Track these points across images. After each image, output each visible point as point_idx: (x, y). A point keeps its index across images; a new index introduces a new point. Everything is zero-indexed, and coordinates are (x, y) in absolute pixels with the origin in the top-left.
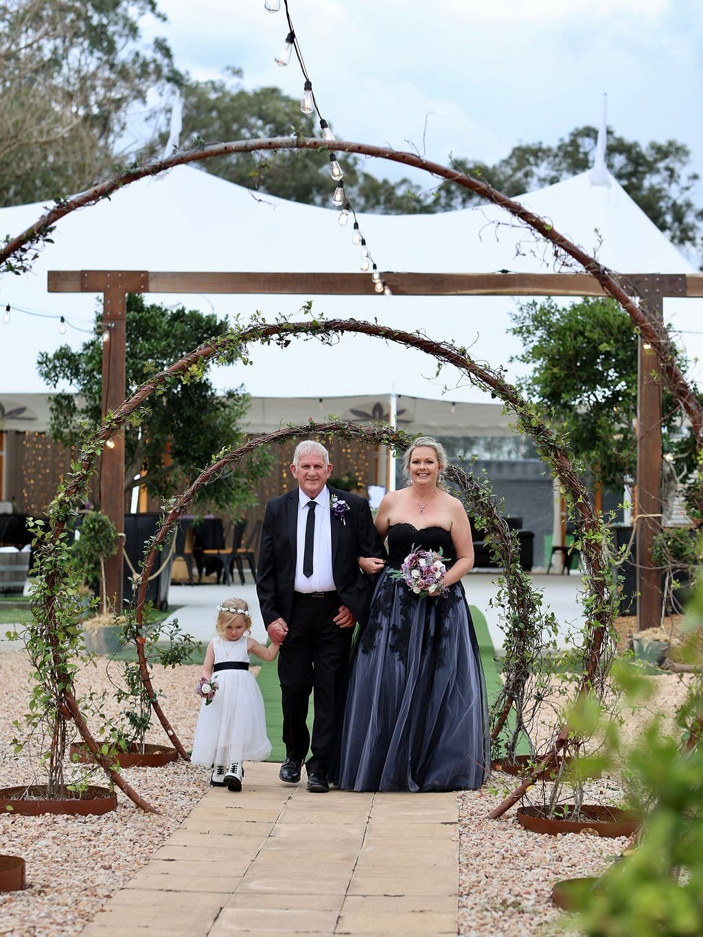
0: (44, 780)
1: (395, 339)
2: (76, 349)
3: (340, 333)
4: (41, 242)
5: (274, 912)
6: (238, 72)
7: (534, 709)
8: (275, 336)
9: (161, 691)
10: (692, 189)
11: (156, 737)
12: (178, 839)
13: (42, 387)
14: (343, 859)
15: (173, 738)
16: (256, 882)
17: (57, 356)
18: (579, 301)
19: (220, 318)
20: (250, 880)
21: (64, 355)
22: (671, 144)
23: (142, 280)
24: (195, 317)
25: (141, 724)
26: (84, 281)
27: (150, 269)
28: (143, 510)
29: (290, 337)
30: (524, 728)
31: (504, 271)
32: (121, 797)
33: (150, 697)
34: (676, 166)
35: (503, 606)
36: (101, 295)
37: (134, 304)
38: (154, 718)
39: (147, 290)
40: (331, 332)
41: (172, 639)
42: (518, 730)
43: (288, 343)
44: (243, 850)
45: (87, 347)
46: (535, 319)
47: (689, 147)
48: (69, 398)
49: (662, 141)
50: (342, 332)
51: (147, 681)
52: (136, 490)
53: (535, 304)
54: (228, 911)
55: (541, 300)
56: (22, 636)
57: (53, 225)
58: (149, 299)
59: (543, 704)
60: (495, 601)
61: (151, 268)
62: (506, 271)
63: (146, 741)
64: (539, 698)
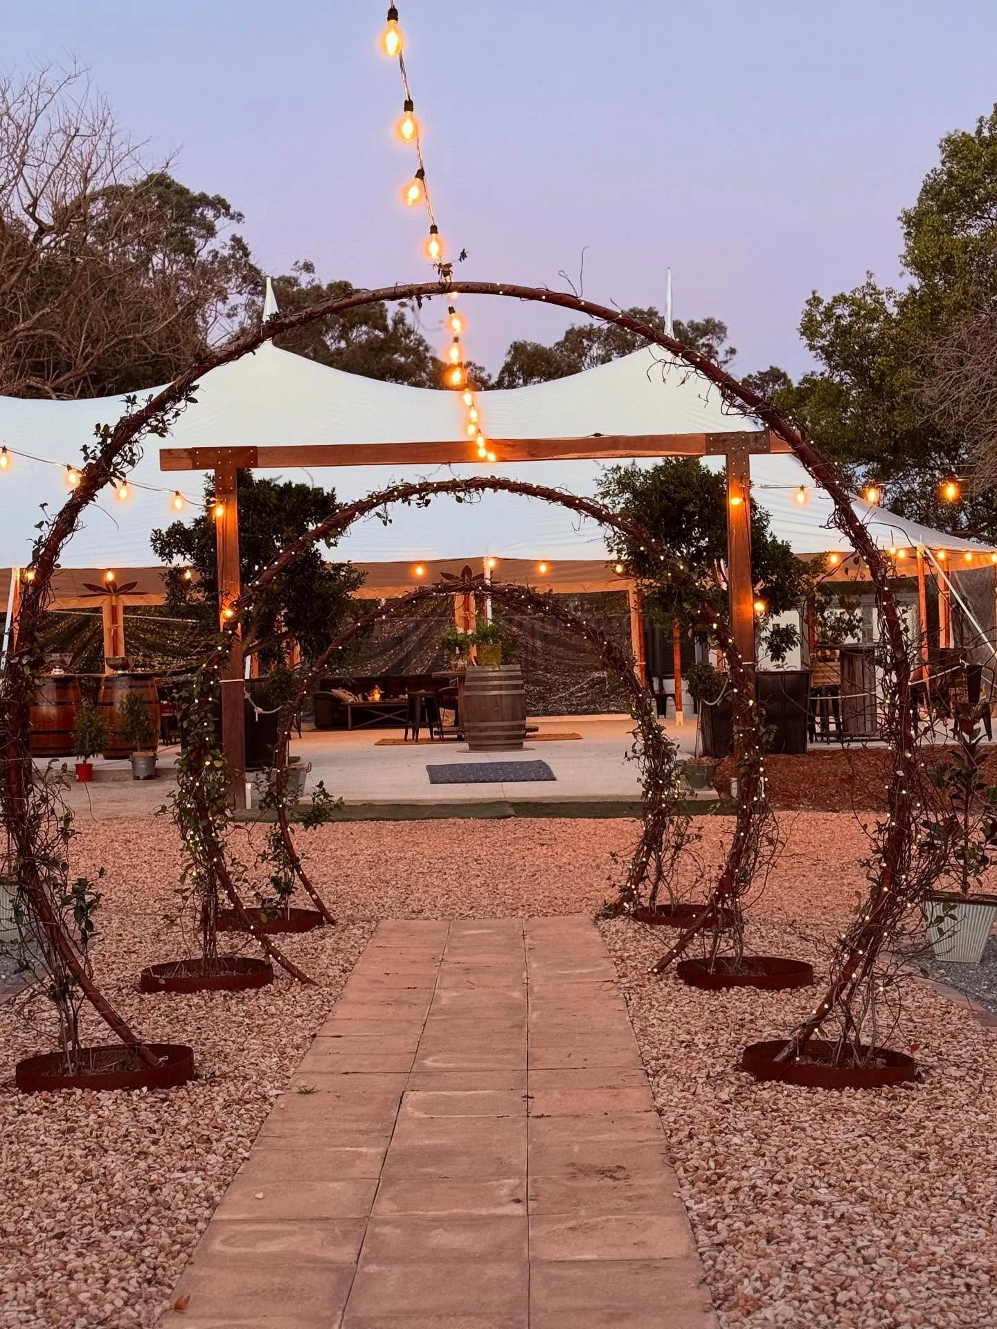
0: (199, 954)
1: (535, 494)
2: (189, 525)
3: (481, 491)
4: (183, 402)
5: (458, 1093)
6: (308, 268)
7: (673, 857)
8: (416, 496)
9: (303, 854)
10: (731, 362)
11: (300, 901)
12: (341, 1011)
13: (156, 561)
14: (512, 1027)
15: (318, 902)
16: (431, 1059)
17: (169, 533)
18: (660, 462)
19: (327, 490)
20: (424, 1057)
21: (177, 529)
22: (708, 321)
23: (251, 455)
24: (302, 489)
25: (285, 888)
26: (196, 458)
27: (259, 445)
28: (256, 676)
29: (431, 496)
30: (664, 877)
31: (596, 435)
32: (277, 969)
33: (293, 862)
34: (715, 343)
35: (639, 758)
36: (212, 472)
37: (244, 479)
38: (298, 882)
39: (256, 466)
40: (472, 490)
41: (314, 799)
42: (658, 879)
43: (428, 502)
44: (408, 1021)
45: (197, 522)
46: (619, 482)
47: (726, 324)
48: (181, 571)
49: (699, 319)
50: (483, 490)
51: (289, 847)
52: (248, 659)
53: (619, 468)
54: (411, 1096)
55: (625, 463)
56: (170, 810)
57: (195, 383)
58: (258, 474)
59: (680, 853)
60: (630, 754)
61: (260, 443)
62: (600, 435)
63: (291, 906)
64: (678, 847)
